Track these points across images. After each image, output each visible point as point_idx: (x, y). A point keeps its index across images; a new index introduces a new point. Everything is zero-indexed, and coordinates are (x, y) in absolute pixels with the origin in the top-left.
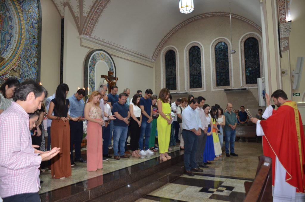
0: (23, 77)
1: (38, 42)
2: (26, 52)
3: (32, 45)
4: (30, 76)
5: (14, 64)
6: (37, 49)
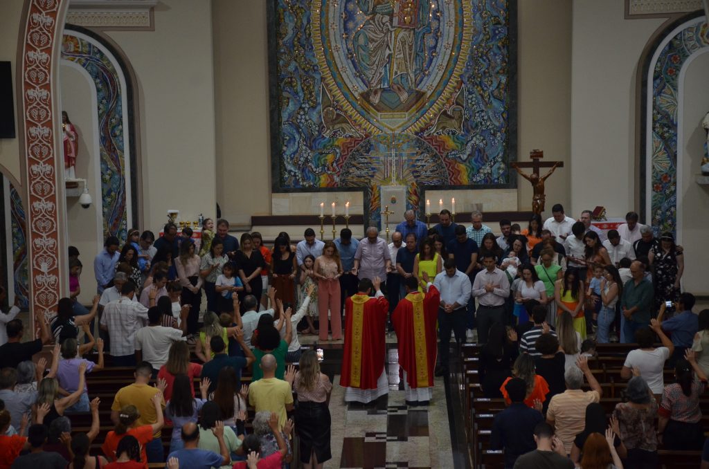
0: (470, 127)
1: (508, 29)
2: (477, 65)
3: (490, 44)
4: (488, 123)
5: (448, 99)
6: (505, 51)
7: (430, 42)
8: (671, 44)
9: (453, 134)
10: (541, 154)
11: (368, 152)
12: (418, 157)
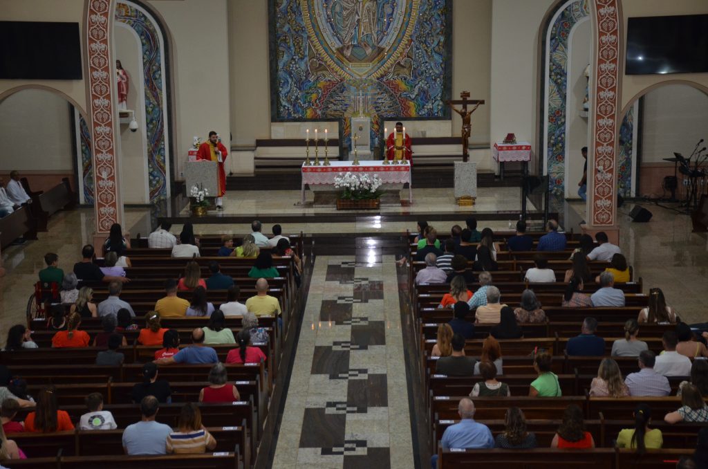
0: (417, 74)
1: (446, 1)
2: (422, 28)
3: (433, 12)
4: (431, 72)
5: (401, 53)
6: (443, 18)
7: (388, 10)
8: (563, 14)
9: (405, 79)
10: (468, 95)
11: (342, 92)
12: (379, 96)
